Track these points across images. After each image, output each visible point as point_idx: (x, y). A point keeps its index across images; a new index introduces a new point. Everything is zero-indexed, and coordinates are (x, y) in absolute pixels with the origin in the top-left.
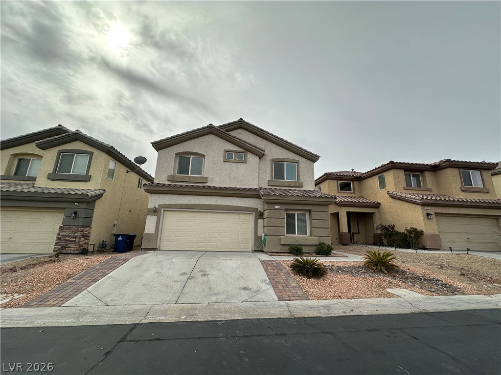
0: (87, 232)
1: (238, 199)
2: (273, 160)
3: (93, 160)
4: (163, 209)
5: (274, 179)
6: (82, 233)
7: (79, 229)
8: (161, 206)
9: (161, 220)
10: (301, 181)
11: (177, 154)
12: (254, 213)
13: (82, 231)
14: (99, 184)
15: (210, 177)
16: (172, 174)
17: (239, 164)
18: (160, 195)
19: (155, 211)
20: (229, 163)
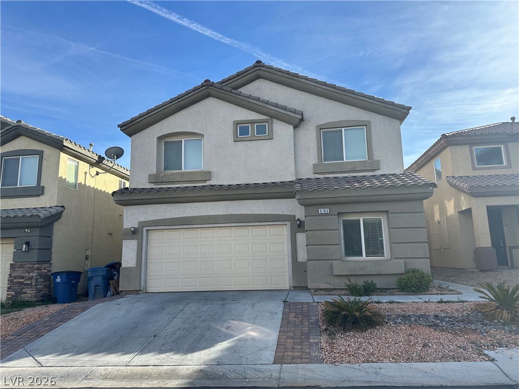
0: (46, 271)
1: (261, 201)
2: (320, 128)
3: (44, 163)
4: (145, 229)
5: (325, 161)
6: (39, 271)
7: (35, 266)
8: (143, 224)
9: (144, 245)
10: (376, 158)
11: (160, 139)
12: (289, 224)
13: (38, 269)
14: (55, 198)
15: (213, 170)
16: (154, 171)
17: (260, 142)
18: (138, 206)
19: (134, 233)
20: (244, 143)
